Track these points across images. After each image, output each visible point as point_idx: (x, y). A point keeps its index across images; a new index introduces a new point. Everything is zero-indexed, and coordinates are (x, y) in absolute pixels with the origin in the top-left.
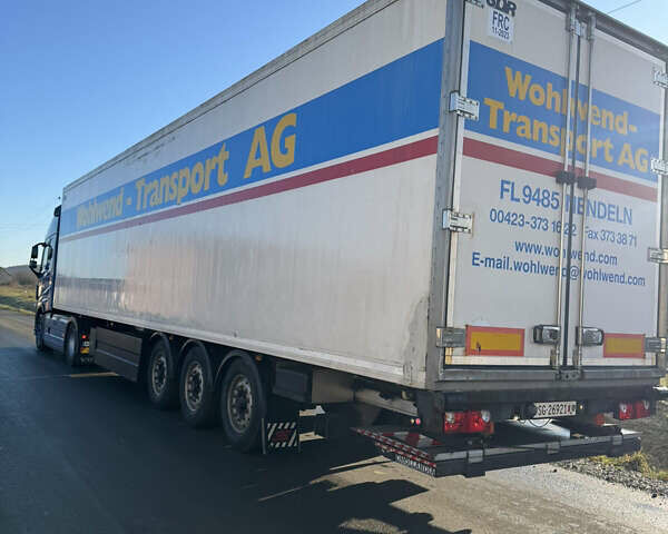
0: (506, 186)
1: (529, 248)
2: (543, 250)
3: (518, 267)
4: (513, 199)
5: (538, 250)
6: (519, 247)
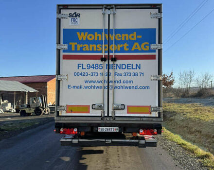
0: (79, 65)
1: (90, 82)
2: (96, 82)
3: (86, 87)
4: (83, 68)
5: (94, 82)
6: (86, 82)
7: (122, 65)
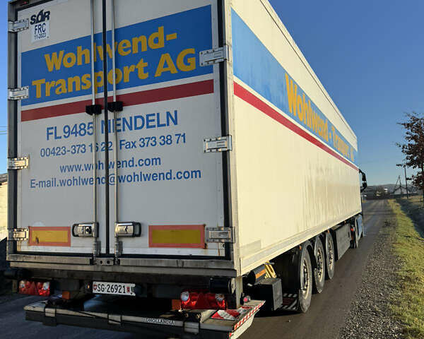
0: (50, 131)
1: (70, 169)
2: (83, 167)
3: (63, 183)
4: (56, 138)
5: (78, 168)
6: (63, 169)
7: (136, 117)
